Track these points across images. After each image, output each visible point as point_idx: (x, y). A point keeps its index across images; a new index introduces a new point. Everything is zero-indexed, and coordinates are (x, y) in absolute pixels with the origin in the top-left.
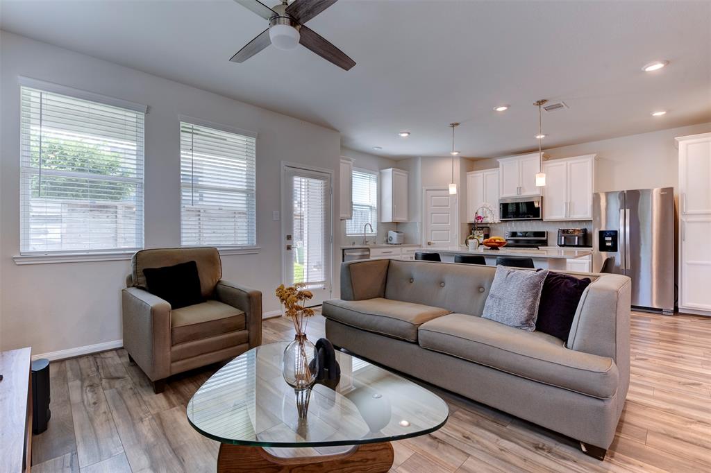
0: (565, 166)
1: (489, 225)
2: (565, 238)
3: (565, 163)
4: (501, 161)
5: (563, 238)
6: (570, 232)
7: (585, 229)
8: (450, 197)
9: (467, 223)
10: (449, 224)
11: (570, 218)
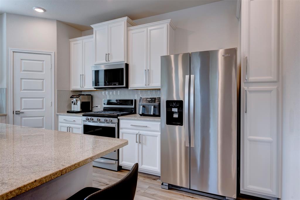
0: (145, 32)
3: (145, 29)
4: (95, 27)
5: (141, 107)
6: (148, 101)
7: (160, 98)
8: (44, 61)
9: (71, 90)
10: (43, 91)
11: (150, 86)
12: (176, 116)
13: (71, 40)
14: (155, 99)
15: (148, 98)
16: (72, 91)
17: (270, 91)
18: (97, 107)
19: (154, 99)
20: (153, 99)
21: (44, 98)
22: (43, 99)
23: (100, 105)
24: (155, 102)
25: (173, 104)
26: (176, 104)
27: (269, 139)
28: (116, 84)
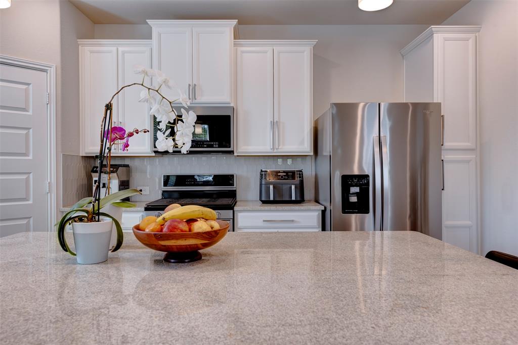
0: (270, 54)
1: (127, 162)
2: (274, 187)
3: (269, 49)
4: (156, 25)
5: (271, 187)
6: (282, 177)
7: (301, 171)
8: (28, 84)
9: (81, 155)
10: (28, 156)
11: (279, 150)
12: (354, 199)
13: (80, 41)
14: (293, 173)
15: (279, 172)
16: (82, 157)
17: (468, 162)
18: (141, 190)
19: (291, 174)
20: (289, 174)
21: (30, 173)
22: (29, 176)
23: (148, 187)
24: (293, 178)
25: (353, 181)
26: (358, 181)
27: (468, 223)
28: (213, 145)
